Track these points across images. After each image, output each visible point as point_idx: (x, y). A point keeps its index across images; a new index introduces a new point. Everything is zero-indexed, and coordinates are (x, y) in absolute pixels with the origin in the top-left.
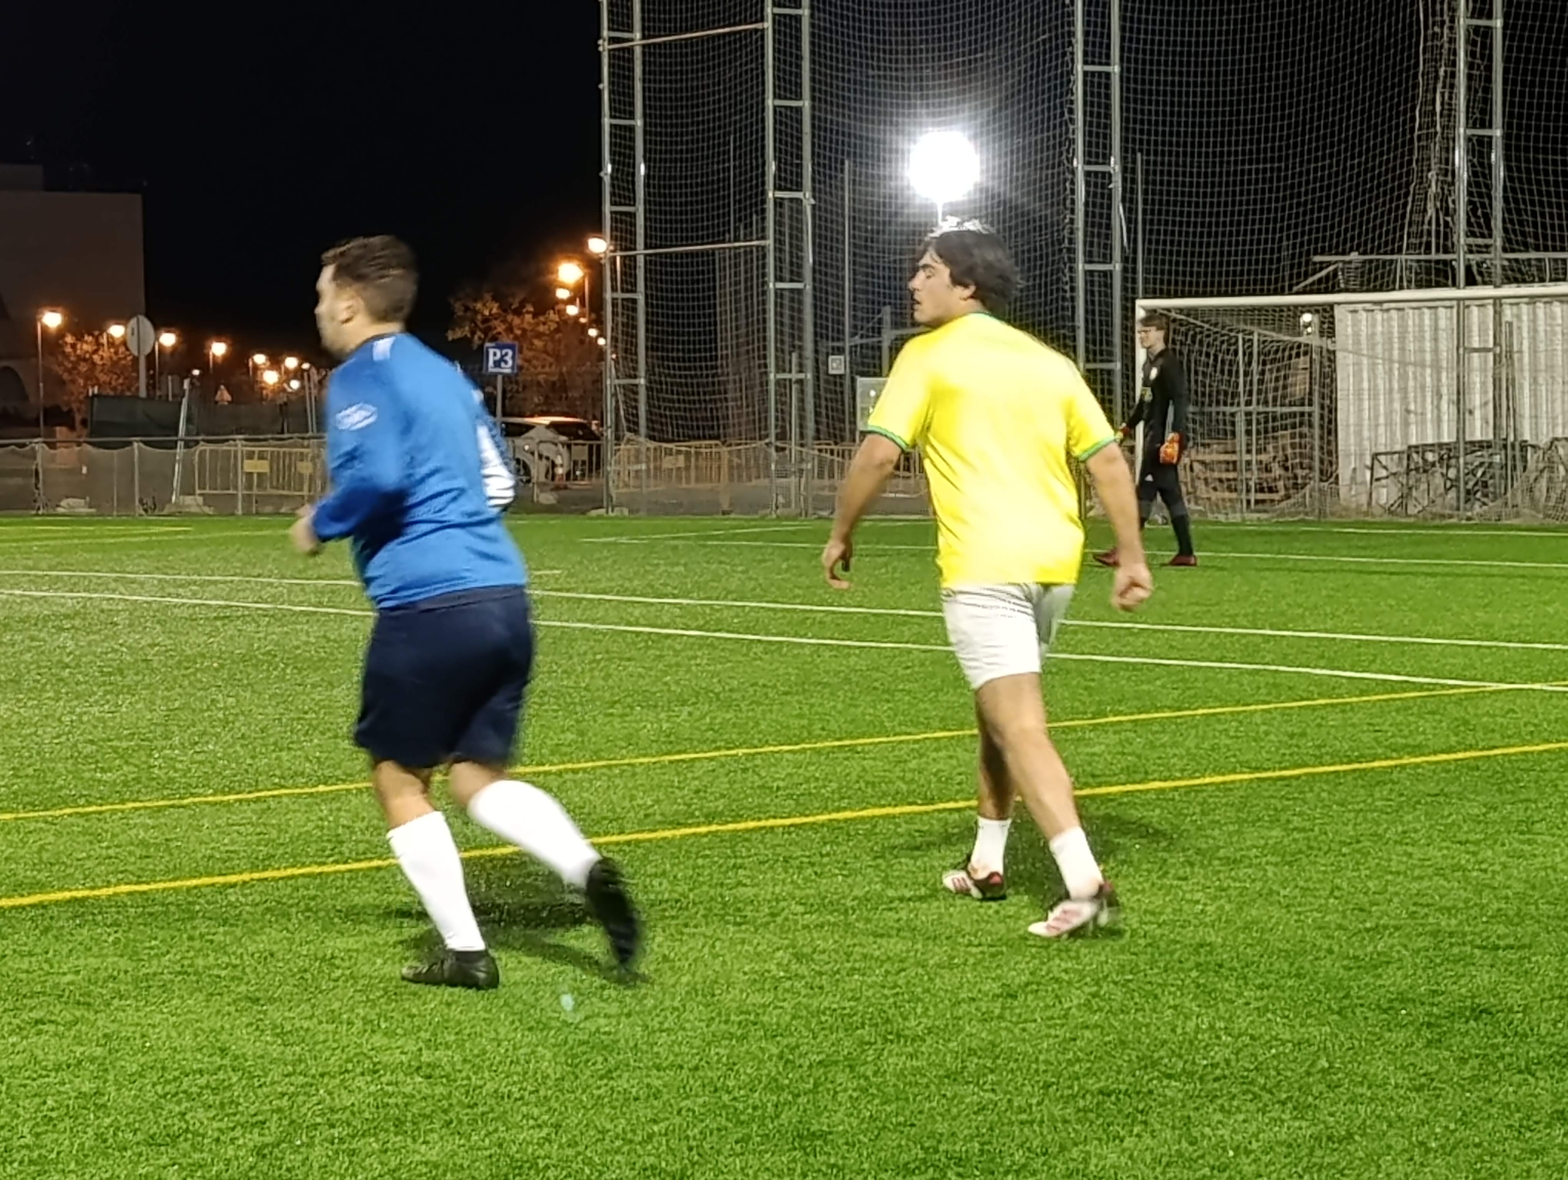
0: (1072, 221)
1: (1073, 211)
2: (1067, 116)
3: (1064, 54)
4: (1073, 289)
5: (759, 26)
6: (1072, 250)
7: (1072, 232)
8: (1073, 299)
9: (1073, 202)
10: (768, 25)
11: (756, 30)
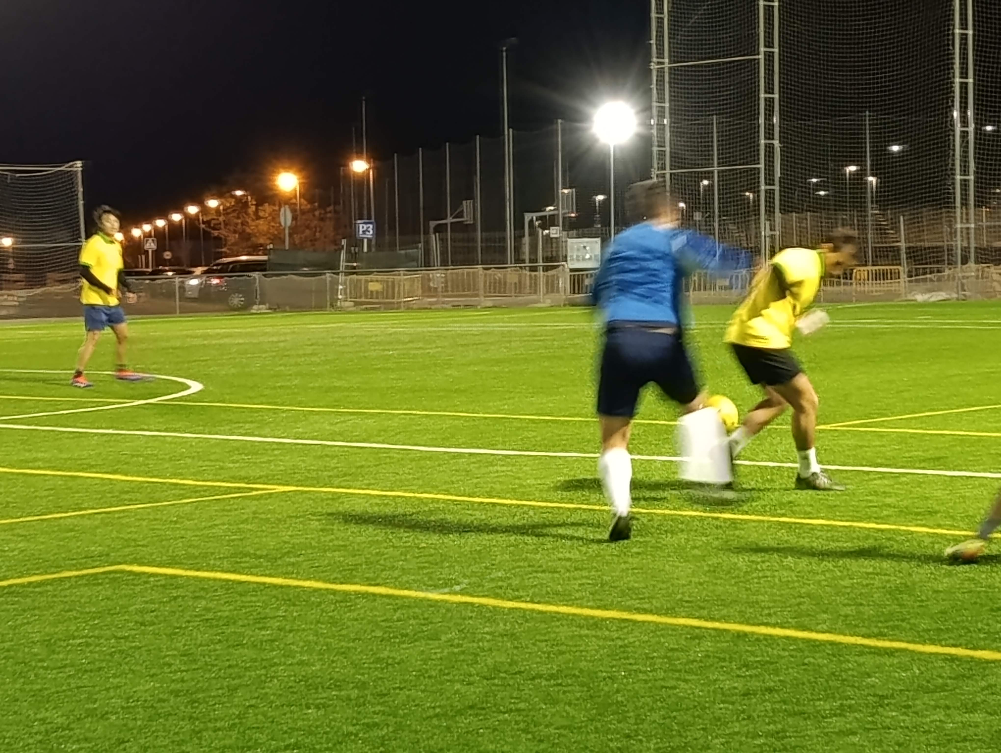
0: (954, 155)
1: (954, 150)
2: (950, 104)
3: (949, 74)
4: (954, 188)
5: (756, 57)
6: (953, 169)
7: (953, 160)
8: (954, 193)
9: (954, 145)
10: (761, 57)
11: (755, 60)
